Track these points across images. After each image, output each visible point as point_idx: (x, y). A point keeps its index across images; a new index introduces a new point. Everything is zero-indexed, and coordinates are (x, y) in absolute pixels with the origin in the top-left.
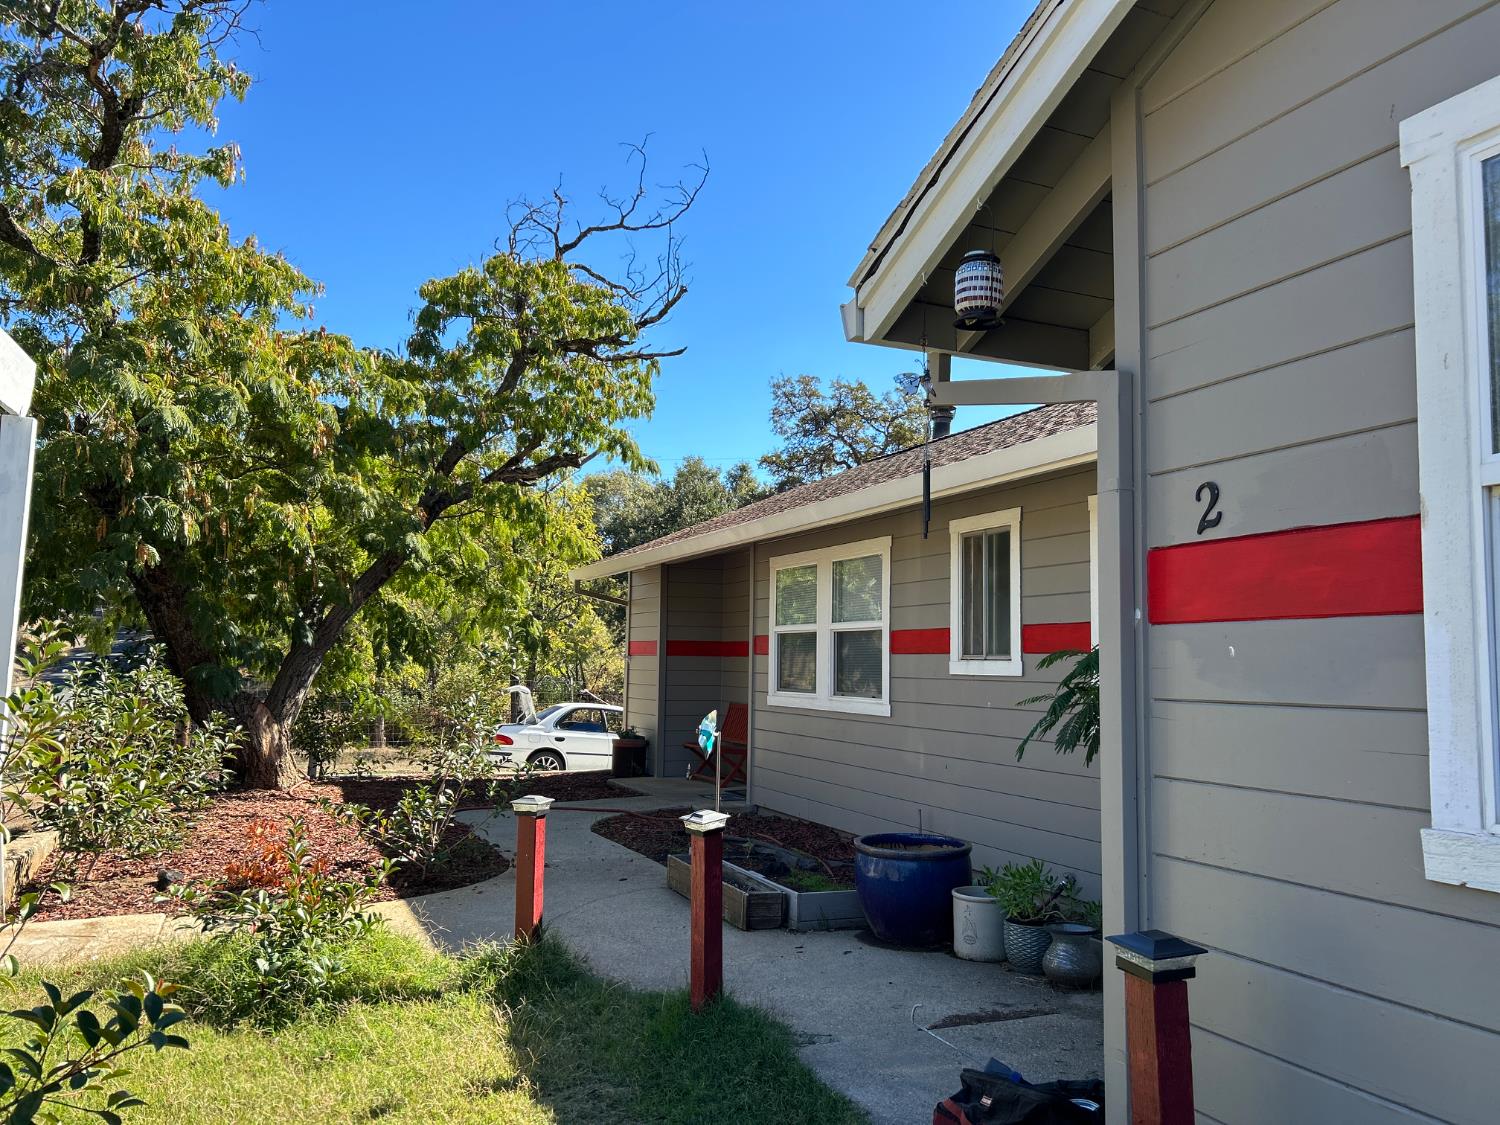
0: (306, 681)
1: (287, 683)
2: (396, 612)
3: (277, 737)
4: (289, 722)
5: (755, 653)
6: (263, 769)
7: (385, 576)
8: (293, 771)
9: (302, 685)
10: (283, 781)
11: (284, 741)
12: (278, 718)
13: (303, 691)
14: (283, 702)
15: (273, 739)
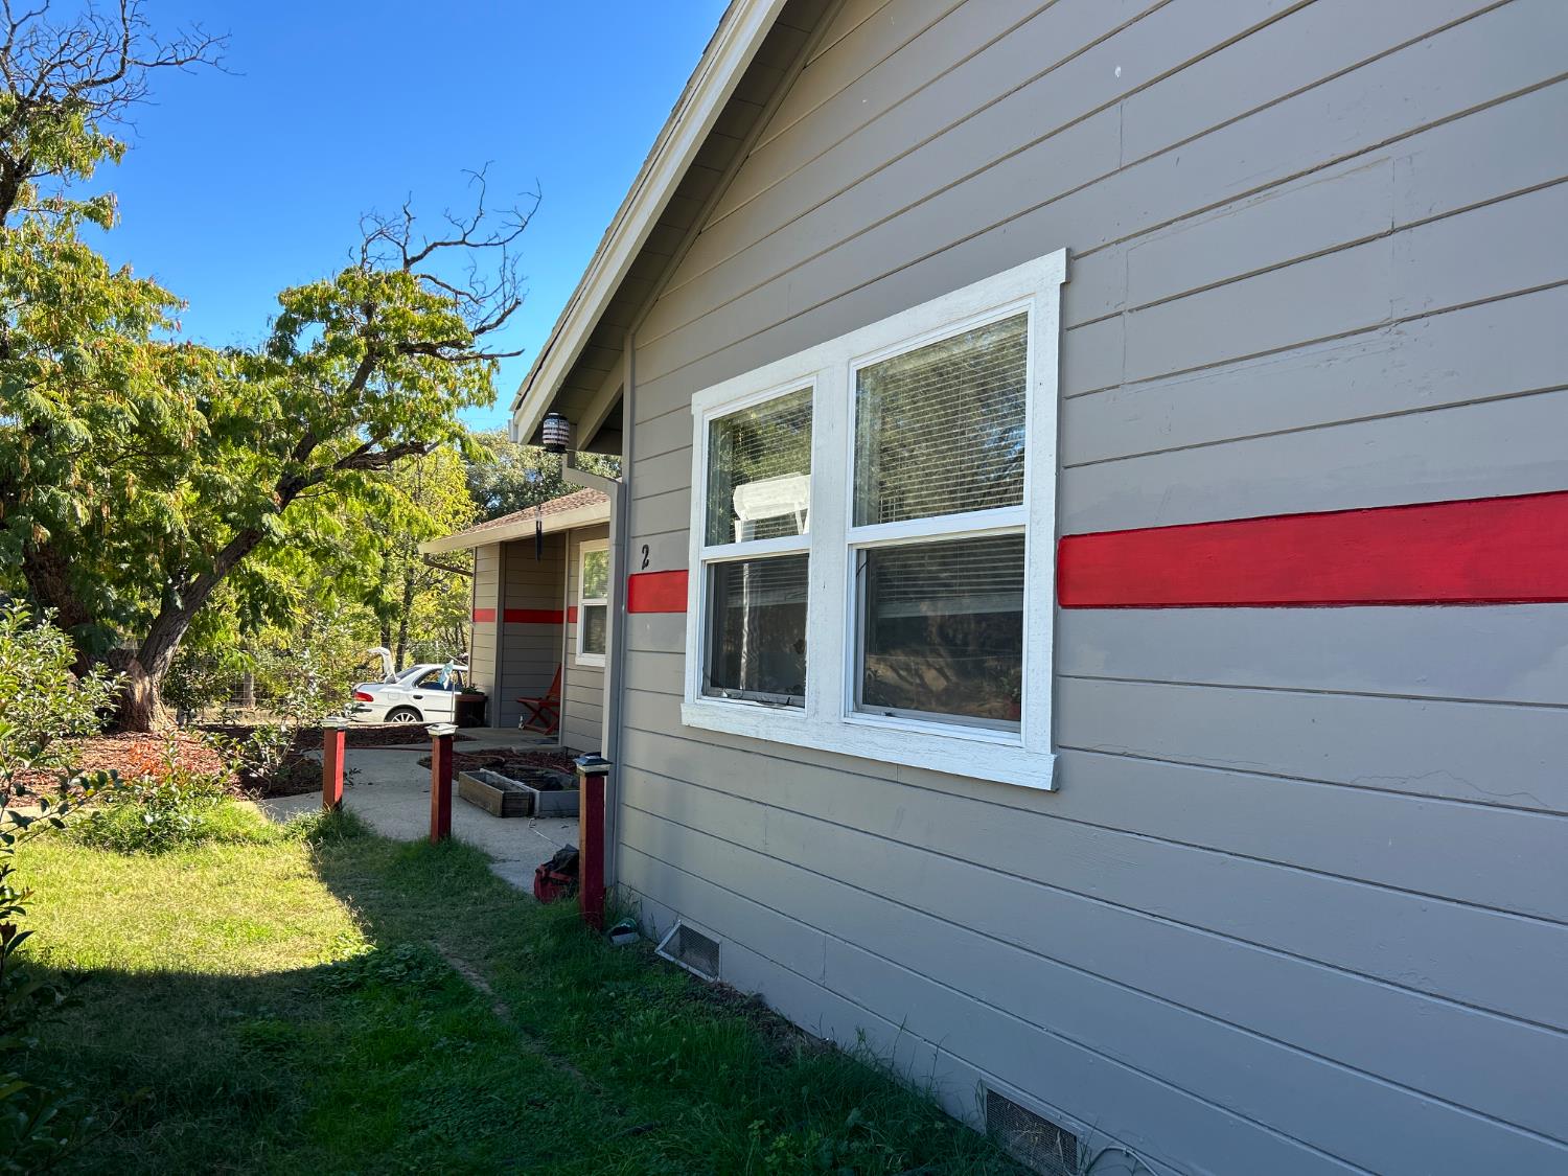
0: (174, 640)
1: (156, 642)
2: (256, 579)
3: (148, 687)
4: (159, 675)
5: (568, 621)
6: (135, 714)
7: (246, 549)
8: (162, 718)
9: (171, 643)
10: (154, 725)
11: (154, 690)
12: (149, 670)
13: (171, 649)
14: (154, 657)
15: (145, 689)
